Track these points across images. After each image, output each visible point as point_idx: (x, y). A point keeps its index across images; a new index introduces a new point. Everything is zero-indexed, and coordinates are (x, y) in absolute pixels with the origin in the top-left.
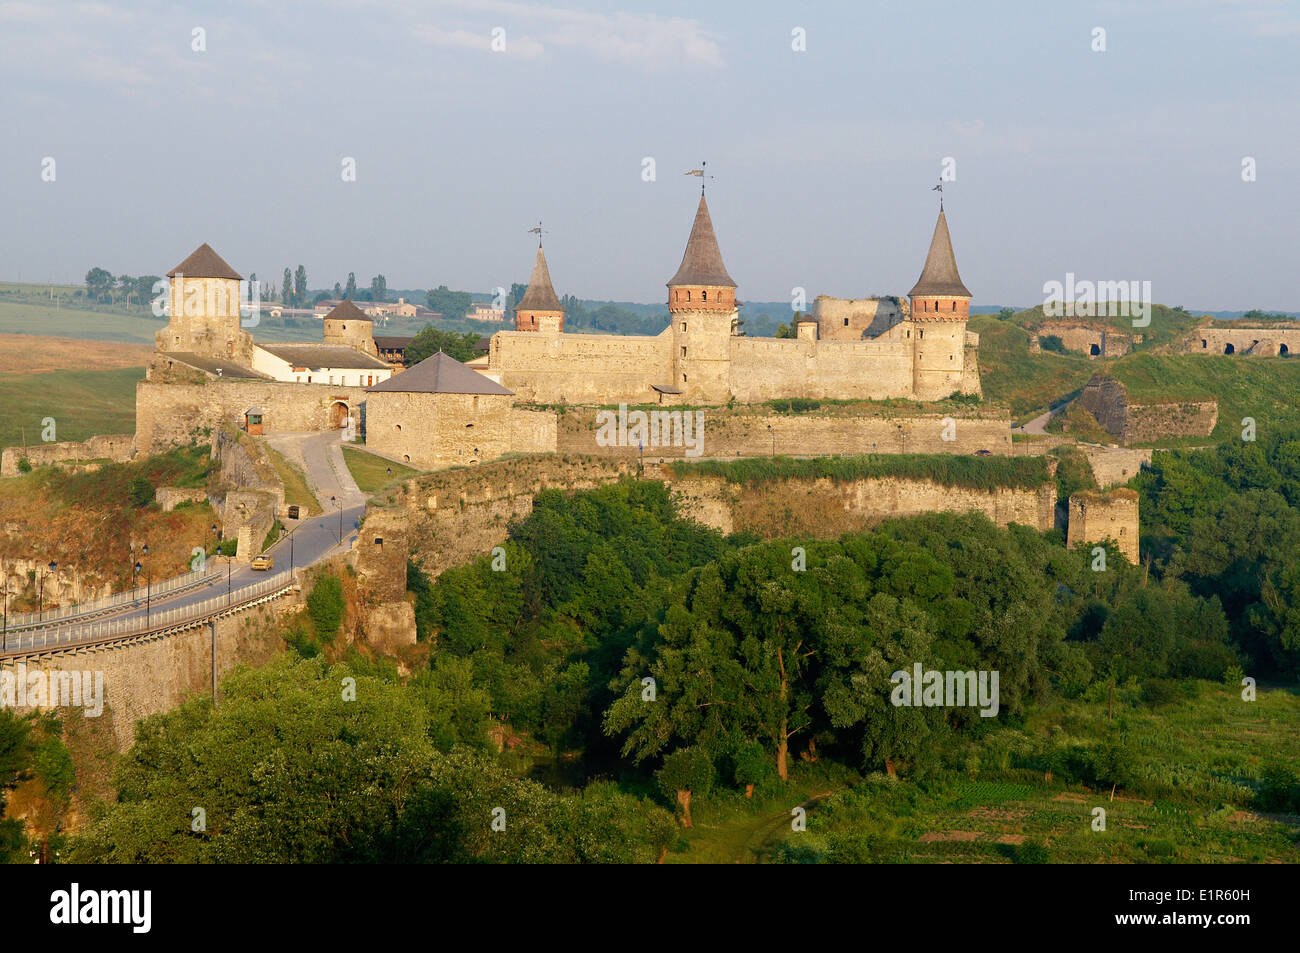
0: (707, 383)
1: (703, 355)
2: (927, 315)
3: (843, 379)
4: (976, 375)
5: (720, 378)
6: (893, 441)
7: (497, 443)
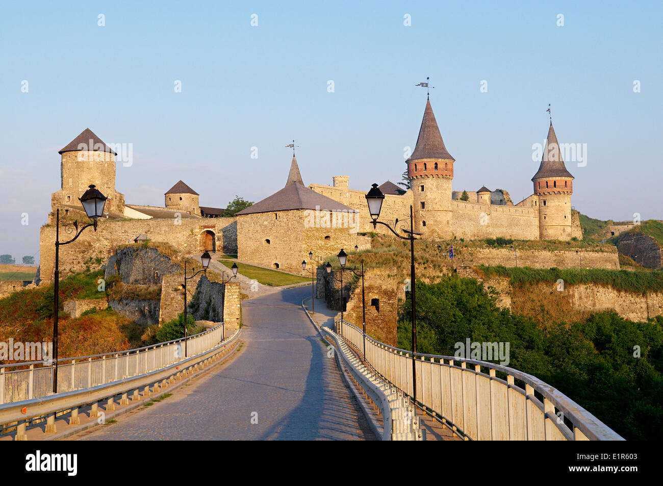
0: (440, 226)
1: (437, 207)
2: (549, 190)
4: (580, 229)
5: (448, 223)
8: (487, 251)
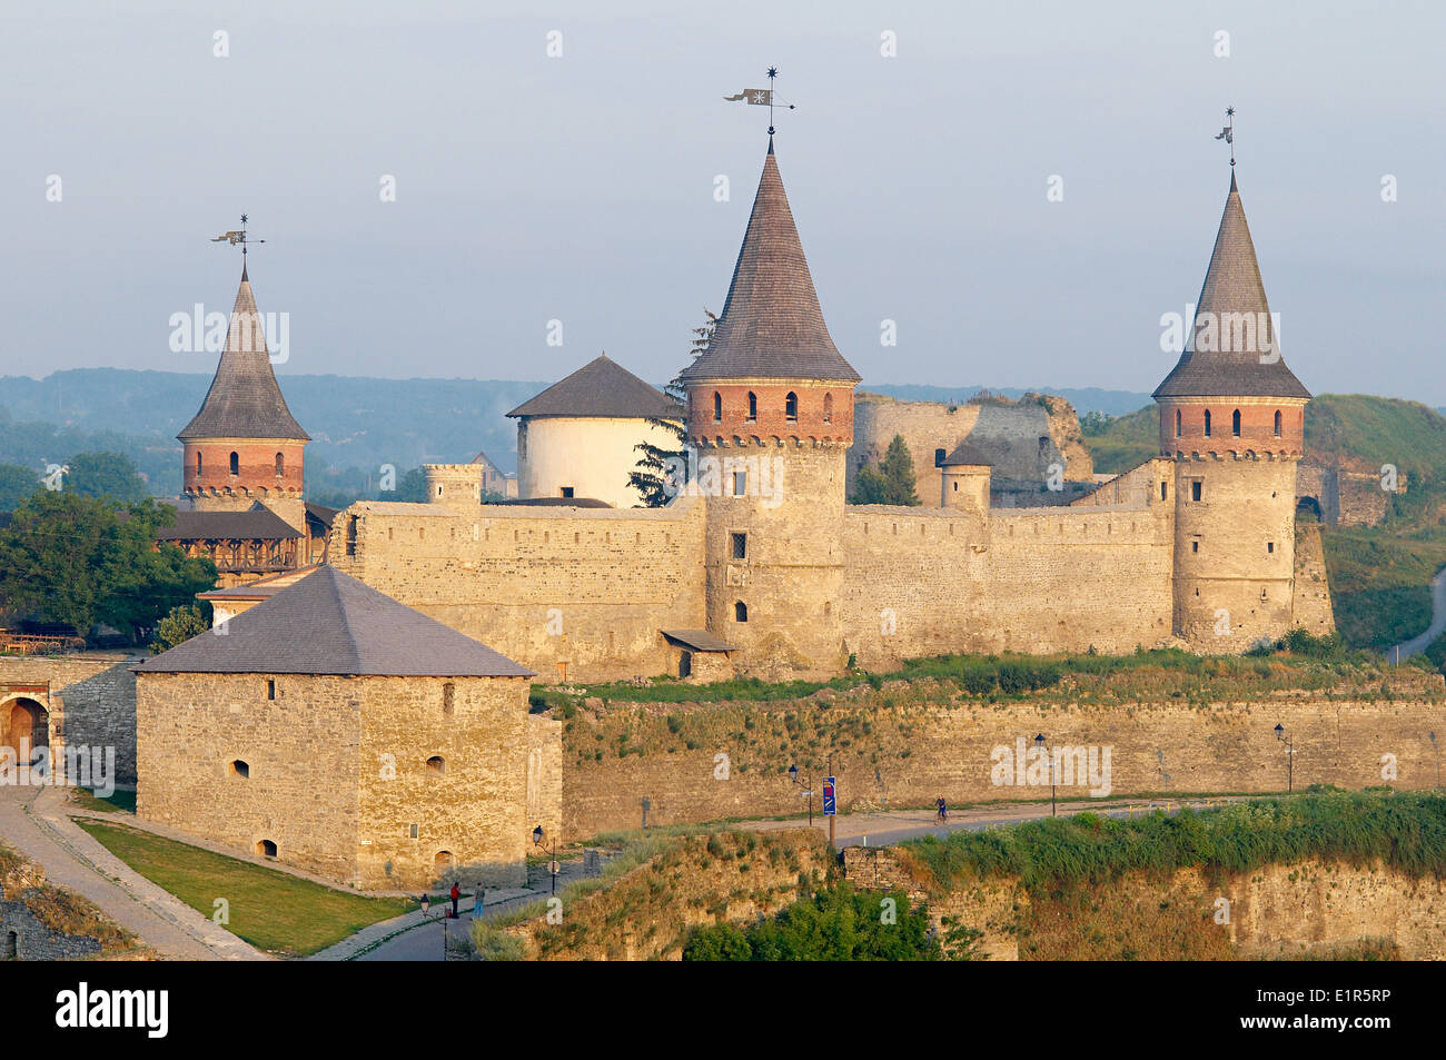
0: (799, 623)
1: (789, 554)
2: (1214, 443)
3: (1037, 602)
4: (1323, 590)
5: (828, 611)
6: (1212, 760)
7: (494, 804)
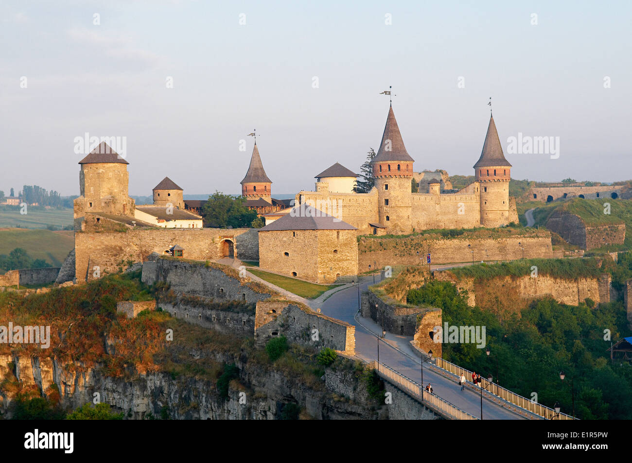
0: (402, 221)
1: (399, 204)
2: (490, 178)
3: (451, 217)
4: (516, 212)
5: (408, 218)
8: (442, 242)
